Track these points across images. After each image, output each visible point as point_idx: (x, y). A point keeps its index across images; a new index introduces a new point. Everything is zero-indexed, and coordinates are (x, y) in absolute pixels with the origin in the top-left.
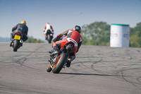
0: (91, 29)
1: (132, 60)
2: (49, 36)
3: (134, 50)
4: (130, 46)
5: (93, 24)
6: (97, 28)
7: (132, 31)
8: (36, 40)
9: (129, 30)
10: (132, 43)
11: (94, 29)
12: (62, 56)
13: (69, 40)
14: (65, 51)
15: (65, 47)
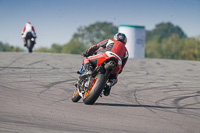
0: (91, 32)
1: (149, 77)
2: (29, 42)
3: (152, 62)
4: (146, 56)
5: (93, 26)
6: (99, 30)
7: (149, 35)
8: (12, 48)
9: (144, 34)
10: (149, 52)
11: (94, 33)
12: (98, 78)
13: (109, 54)
14: (103, 70)
15: (103, 65)
